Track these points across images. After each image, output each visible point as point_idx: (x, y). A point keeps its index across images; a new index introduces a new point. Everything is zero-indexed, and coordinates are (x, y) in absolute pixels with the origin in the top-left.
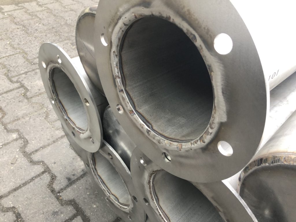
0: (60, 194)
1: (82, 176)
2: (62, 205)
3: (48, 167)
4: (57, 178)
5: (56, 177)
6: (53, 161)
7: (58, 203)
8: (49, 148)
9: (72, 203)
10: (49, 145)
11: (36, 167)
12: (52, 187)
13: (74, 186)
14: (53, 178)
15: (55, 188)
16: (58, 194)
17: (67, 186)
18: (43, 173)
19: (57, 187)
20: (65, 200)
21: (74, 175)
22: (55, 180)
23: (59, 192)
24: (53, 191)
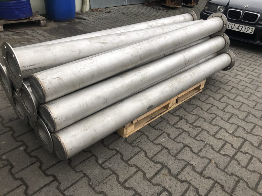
1: (16, 119)
2: (5, 128)
8: (4, 110)
9: (10, 127)
10: (4, 109)
13: (12, 122)
17: (9, 122)
19: (4, 122)
21: (13, 119)
23: (5, 124)
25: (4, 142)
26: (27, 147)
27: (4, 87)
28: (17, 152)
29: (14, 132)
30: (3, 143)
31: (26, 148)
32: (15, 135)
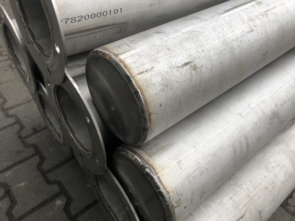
0: (26, 139)
2: (25, 147)
3: (20, 120)
4: (25, 128)
6: (24, 116)
7: (22, 145)
8: (23, 106)
9: (34, 146)
10: (23, 104)
11: (9, 119)
12: (20, 134)
13: (38, 134)
15: (22, 135)
16: (24, 139)
17: (32, 134)
18: (14, 124)
19: (23, 134)
20: (29, 144)
21: (39, 127)
22: (23, 129)
23: (25, 138)
24: (20, 137)
25: (23, 184)
26: (69, 201)
27: (19, 67)
28: (51, 214)
29: (42, 159)
30: (20, 185)
31: (66, 203)
32: (46, 166)
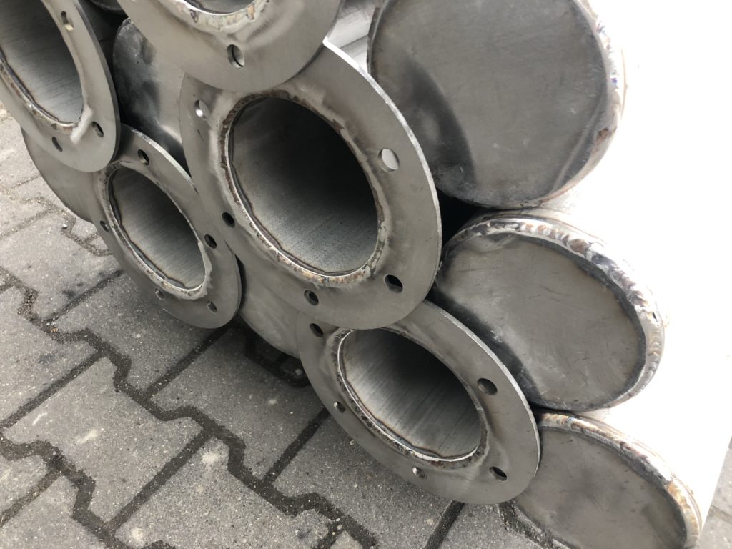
1: (101, 285)
3: (15, 278)
4: (39, 294)
5: (37, 293)
6: (24, 263)
7: (51, 339)
9: (85, 335)
10: (7, 234)
12: (30, 313)
14: (30, 296)
15: (38, 313)
16: (48, 324)
17: (68, 307)
18: (4, 287)
19: (41, 309)
20: (67, 333)
21: (80, 285)
22: (35, 298)
23: (50, 320)
24: (34, 319)
25: (92, 435)
26: (236, 450)
27: (30, 105)
28: (201, 490)
29: (123, 366)
30: (86, 438)
31: (230, 454)
32: (140, 378)
